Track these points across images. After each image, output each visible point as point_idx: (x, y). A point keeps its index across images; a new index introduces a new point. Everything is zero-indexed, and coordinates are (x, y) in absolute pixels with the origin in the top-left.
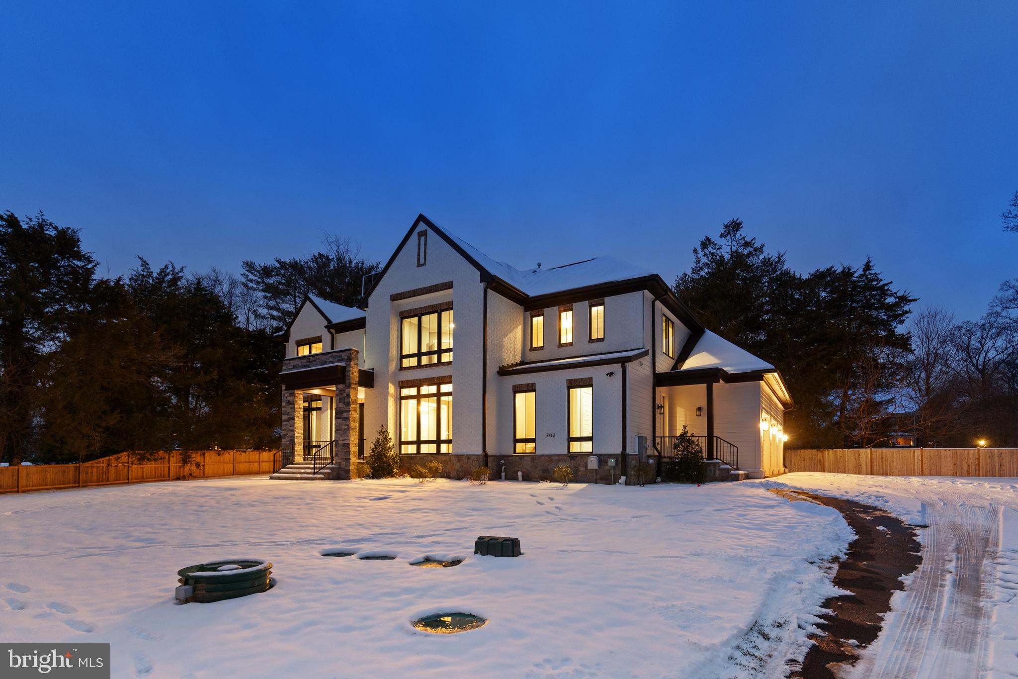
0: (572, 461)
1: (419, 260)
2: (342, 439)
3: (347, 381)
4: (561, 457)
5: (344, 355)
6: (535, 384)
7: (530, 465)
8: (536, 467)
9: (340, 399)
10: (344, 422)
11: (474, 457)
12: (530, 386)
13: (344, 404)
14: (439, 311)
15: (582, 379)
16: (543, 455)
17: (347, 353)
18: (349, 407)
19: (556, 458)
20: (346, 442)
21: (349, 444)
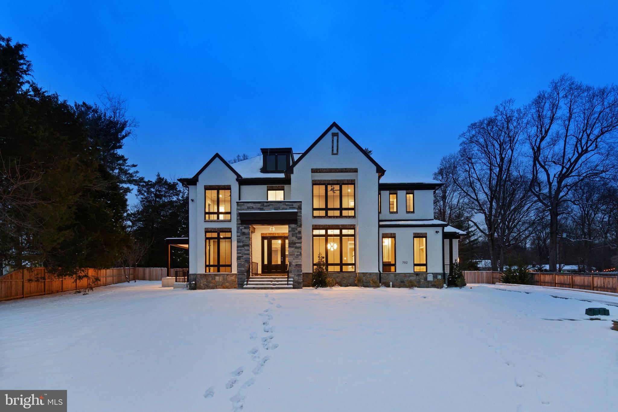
0: (417, 277)
1: (333, 150)
2: (295, 261)
3: (299, 223)
4: (411, 275)
5: (295, 205)
6: (395, 233)
7: (394, 279)
8: (397, 280)
9: (292, 234)
10: (297, 250)
11: (374, 274)
12: (393, 235)
13: (296, 238)
14: (341, 184)
15: (421, 233)
16: (402, 273)
17: (299, 204)
18: (301, 240)
19: (409, 275)
20: (299, 263)
21: (301, 265)
